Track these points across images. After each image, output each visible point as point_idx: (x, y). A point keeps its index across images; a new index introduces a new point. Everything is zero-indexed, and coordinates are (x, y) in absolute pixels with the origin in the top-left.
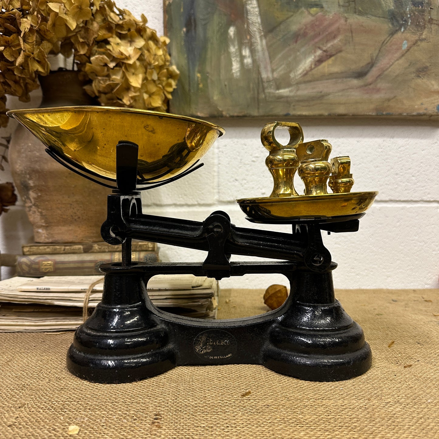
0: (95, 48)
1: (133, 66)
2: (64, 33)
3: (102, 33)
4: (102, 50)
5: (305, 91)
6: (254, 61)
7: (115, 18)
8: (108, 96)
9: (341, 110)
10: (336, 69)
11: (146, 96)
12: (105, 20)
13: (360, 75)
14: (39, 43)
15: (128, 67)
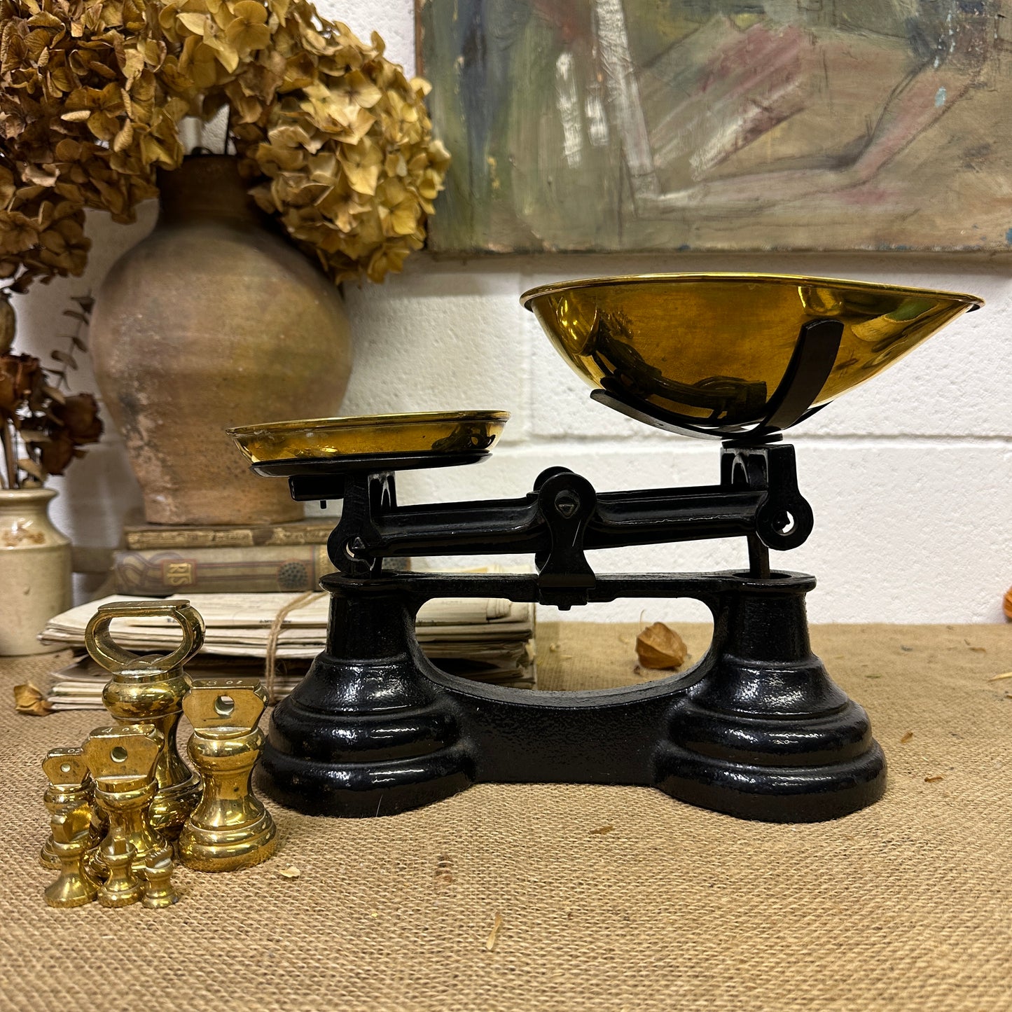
0: (277, 109)
1: (358, 148)
2: (211, 78)
3: (292, 77)
4: (292, 114)
5: (724, 197)
6: (612, 130)
7: (316, 42)
8: (304, 211)
9: (800, 239)
10: (789, 149)
12: (297, 47)
13: (843, 162)
14: (161, 102)
15: (347, 150)
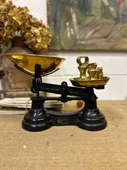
0: (27, 30)
1: (39, 36)
2: (17, 26)
3: (29, 26)
4: (29, 31)
5: (89, 42)
7: (32, 21)
8: (31, 45)
10: (98, 35)
11: (42, 45)
12: (30, 21)
13: (106, 37)
14: (10, 29)
15: (37, 36)
